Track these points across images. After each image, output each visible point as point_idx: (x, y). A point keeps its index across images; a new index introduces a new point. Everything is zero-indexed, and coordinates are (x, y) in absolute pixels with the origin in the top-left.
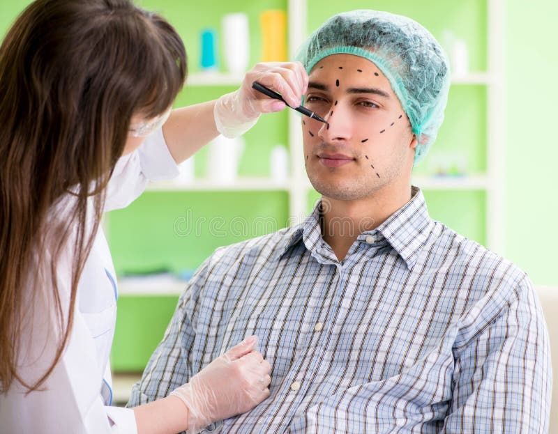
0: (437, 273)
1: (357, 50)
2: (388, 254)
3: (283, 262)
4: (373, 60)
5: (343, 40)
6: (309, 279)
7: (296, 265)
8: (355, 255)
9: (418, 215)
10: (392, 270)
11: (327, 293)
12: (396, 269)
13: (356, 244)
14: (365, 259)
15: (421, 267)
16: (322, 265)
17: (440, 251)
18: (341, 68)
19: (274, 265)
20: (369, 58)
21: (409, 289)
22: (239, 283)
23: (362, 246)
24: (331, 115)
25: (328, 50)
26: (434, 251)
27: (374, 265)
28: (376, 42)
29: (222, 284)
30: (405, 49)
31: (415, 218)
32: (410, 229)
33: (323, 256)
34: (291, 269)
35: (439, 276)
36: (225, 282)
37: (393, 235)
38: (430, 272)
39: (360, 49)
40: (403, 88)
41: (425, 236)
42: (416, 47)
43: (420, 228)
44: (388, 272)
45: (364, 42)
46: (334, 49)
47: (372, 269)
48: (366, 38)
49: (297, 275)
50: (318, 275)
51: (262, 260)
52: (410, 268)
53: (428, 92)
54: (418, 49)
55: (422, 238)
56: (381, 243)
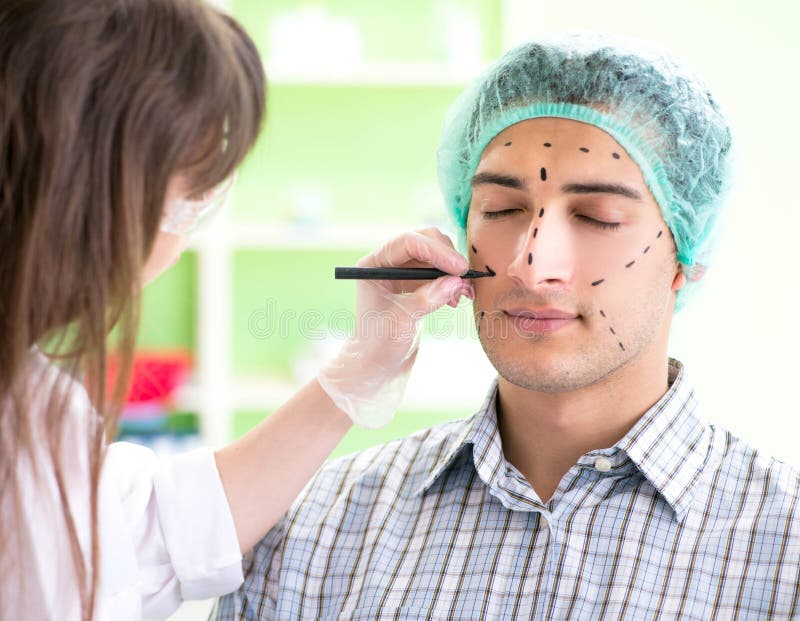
0: (733, 530)
1: (578, 110)
2: (636, 492)
3: (431, 501)
4: (608, 129)
5: (548, 92)
6: (488, 537)
7: (458, 508)
8: (574, 491)
9: (685, 415)
10: (647, 525)
11: (527, 567)
12: (654, 522)
13: (574, 471)
14: (592, 500)
15: (699, 518)
16: (510, 512)
17: (731, 485)
18: (548, 145)
19: (412, 506)
20: (601, 126)
21: (682, 561)
22: (349, 541)
23: (585, 474)
24: (535, 235)
25: (520, 110)
26: (720, 484)
27: (612, 513)
28: (612, 93)
29: (317, 543)
30: (665, 105)
31: (681, 420)
32: (675, 445)
33: (512, 494)
34: (448, 515)
35: (738, 536)
36: (323, 540)
37: (646, 456)
38: (718, 527)
39: (583, 108)
40: (665, 181)
41: (701, 454)
42: (683, 101)
43: (691, 440)
44: (640, 528)
45: (590, 96)
46: (532, 109)
47: (609, 522)
48: (593, 88)
49: (463, 527)
50: (506, 529)
51: (388, 496)
52: (680, 519)
53: (706, 185)
54: (687, 104)
55: (696, 460)
56: (622, 470)
